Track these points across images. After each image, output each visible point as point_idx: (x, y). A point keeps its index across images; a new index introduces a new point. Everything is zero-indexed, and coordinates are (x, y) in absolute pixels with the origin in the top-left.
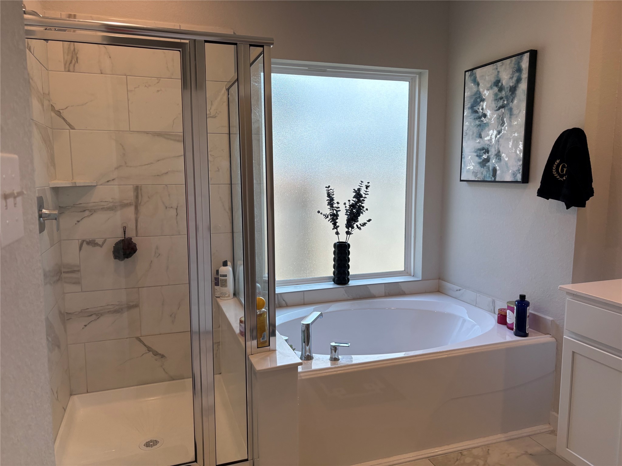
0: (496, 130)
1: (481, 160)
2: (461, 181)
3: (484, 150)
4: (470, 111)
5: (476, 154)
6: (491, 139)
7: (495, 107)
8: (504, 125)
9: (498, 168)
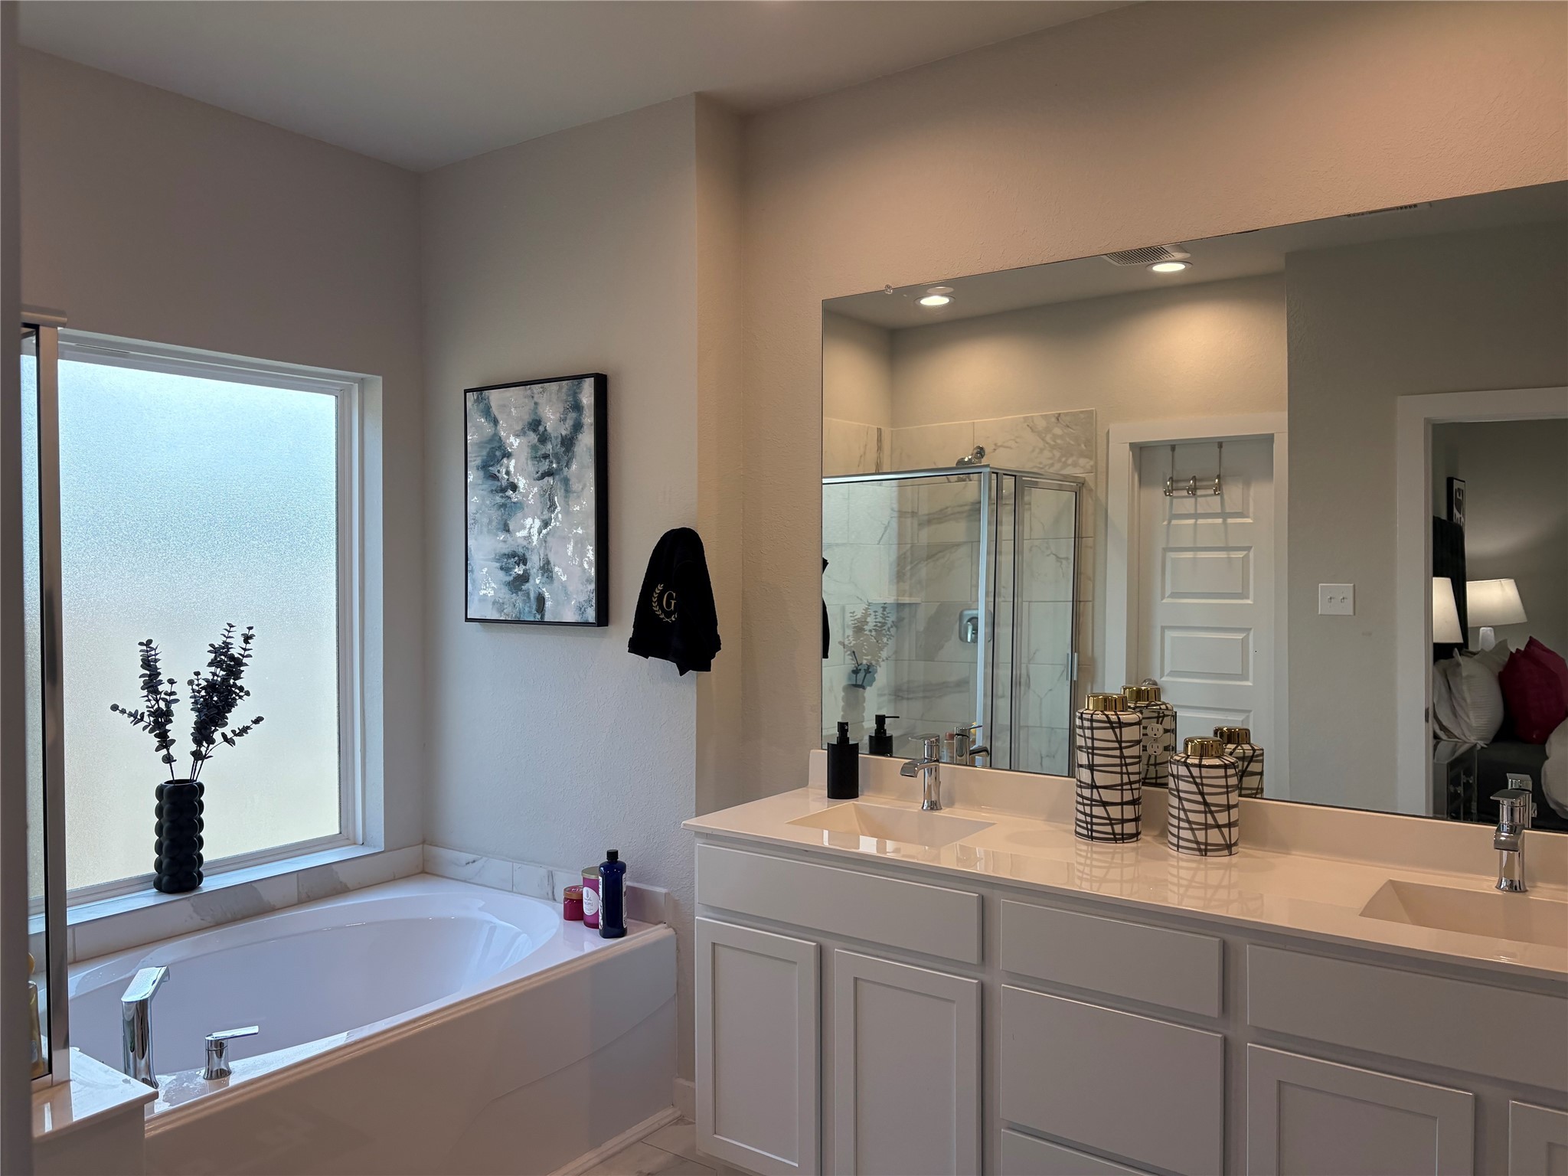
0: (539, 518)
1: (511, 578)
2: (467, 620)
3: (516, 558)
4: (481, 473)
5: (498, 565)
6: (529, 537)
7: (535, 473)
8: (554, 511)
9: (547, 595)
